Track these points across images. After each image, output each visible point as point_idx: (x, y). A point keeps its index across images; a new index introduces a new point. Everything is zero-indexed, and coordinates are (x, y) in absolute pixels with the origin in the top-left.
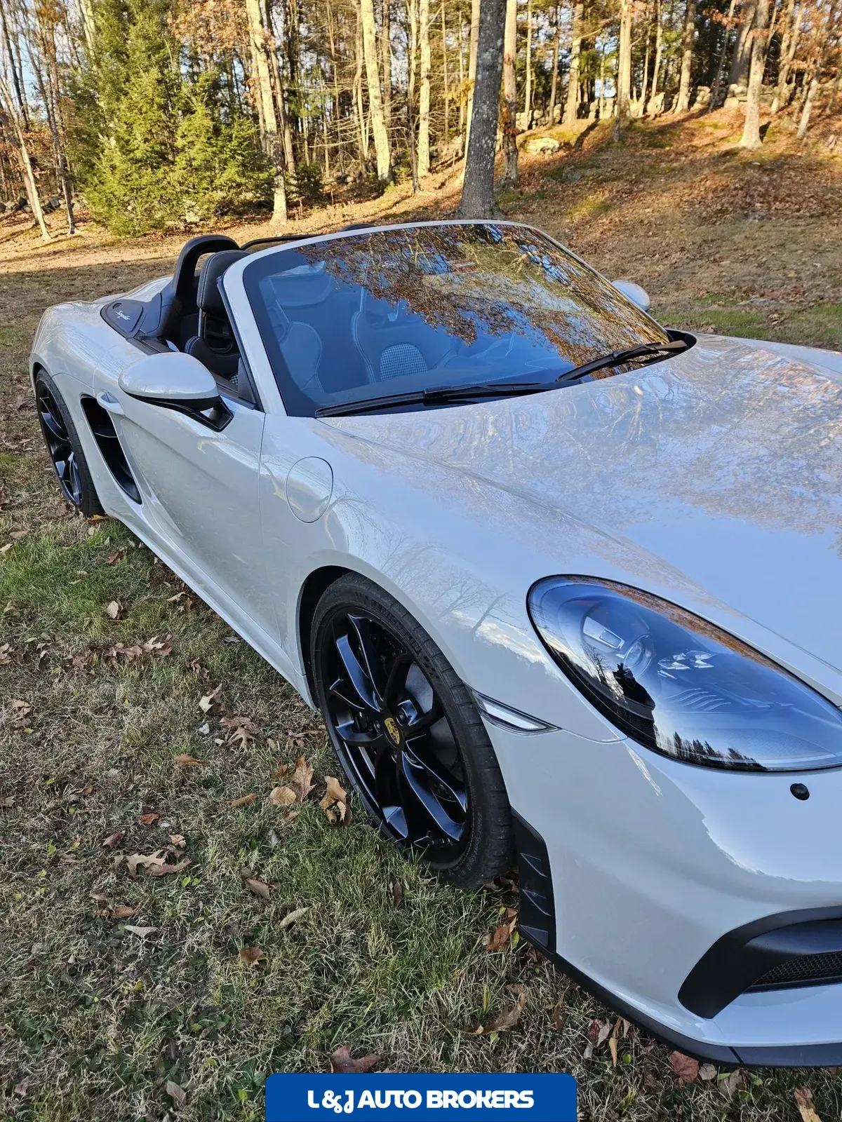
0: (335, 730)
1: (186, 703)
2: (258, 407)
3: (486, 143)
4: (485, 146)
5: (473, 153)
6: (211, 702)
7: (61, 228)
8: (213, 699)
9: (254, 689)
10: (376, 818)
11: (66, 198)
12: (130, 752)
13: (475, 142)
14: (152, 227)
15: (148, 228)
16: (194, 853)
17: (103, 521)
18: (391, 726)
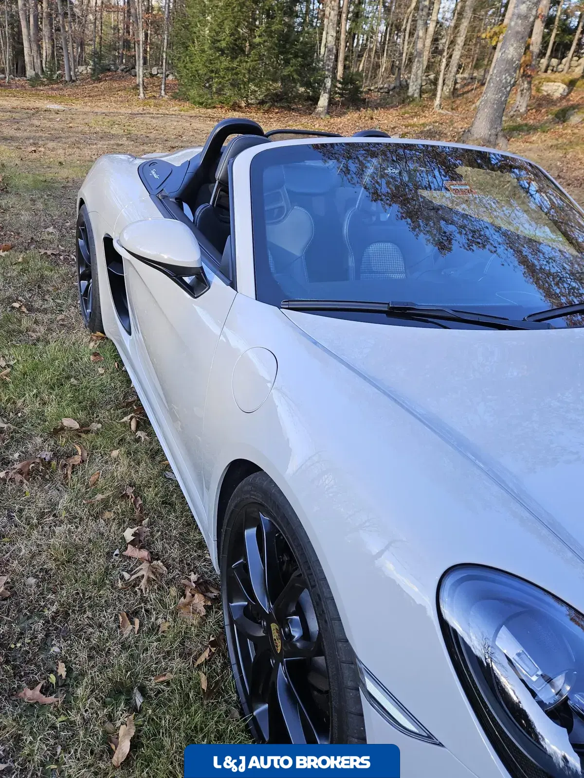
0: (229, 607)
1: (113, 528)
2: (233, 285)
3: (506, 78)
4: (504, 81)
5: (492, 84)
6: (135, 535)
7: (154, 91)
8: (137, 532)
9: (175, 531)
10: (245, 706)
11: (164, 70)
12: (51, 565)
13: (496, 76)
14: (220, 102)
15: (217, 103)
16: (71, 689)
17: (103, 338)
18: (275, 631)
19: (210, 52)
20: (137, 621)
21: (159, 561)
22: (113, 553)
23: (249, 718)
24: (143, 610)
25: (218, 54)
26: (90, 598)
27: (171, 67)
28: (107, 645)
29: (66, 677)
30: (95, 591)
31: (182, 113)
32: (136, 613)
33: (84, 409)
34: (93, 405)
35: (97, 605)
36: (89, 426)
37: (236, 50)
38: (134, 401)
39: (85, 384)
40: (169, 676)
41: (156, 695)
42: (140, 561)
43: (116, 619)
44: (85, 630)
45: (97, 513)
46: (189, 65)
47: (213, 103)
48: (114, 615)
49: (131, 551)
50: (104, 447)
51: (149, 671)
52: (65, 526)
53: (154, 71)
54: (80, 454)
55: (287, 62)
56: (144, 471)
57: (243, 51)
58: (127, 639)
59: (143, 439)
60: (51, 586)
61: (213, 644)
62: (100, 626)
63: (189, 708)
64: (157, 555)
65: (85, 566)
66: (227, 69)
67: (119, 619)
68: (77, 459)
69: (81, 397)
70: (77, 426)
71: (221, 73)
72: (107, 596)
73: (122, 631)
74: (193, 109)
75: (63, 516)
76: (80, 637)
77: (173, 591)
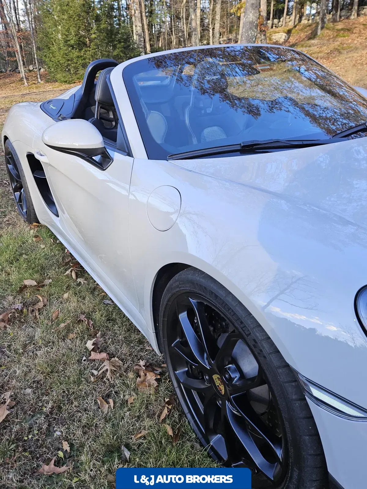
0: (175, 374)
1: (77, 344)
2: (130, 154)
3: (251, 33)
4: (250, 35)
5: (244, 38)
6: (94, 344)
7: (34, 80)
8: (95, 342)
9: (120, 336)
10: (203, 441)
11: (37, 65)
12: (40, 377)
13: (245, 33)
14: (78, 79)
15: (76, 79)
16: (76, 458)
17: (38, 226)
18: (217, 380)
19: (65, 48)
20: (111, 401)
21: (116, 358)
22: (82, 360)
23: (207, 448)
24: (113, 392)
25: (70, 49)
26: (73, 393)
27: (42, 62)
28: (94, 421)
29: (70, 450)
30: (76, 388)
31: (55, 89)
32: (108, 396)
33: (37, 272)
34: (43, 268)
35: (80, 396)
36: (43, 282)
37: (81, 44)
38: (70, 261)
39: (33, 256)
40: (144, 433)
41: (138, 448)
42: (102, 361)
43: (96, 403)
44: (75, 416)
45: (64, 336)
46: (53, 59)
47: (73, 80)
48: (93, 400)
49: (94, 356)
50: (58, 293)
51: (129, 432)
52: (44, 349)
53: (31, 68)
54: (42, 301)
55: (115, 47)
56: (89, 303)
57: (85, 44)
58: (107, 414)
59: (82, 283)
60: (43, 391)
61: (168, 403)
62: (85, 410)
63: (165, 451)
64: (113, 354)
65: (64, 372)
66: (78, 57)
67: (97, 403)
68: (41, 305)
69: (33, 265)
70: (35, 284)
71: (74, 60)
72: (85, 389)
73: (102, 410)
74: (61, 86)
75: (40, 343)
76: (74, 421)
77: (131, 375)
